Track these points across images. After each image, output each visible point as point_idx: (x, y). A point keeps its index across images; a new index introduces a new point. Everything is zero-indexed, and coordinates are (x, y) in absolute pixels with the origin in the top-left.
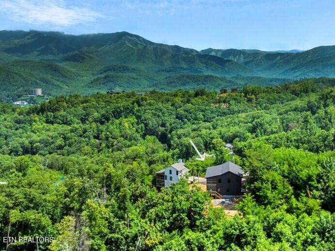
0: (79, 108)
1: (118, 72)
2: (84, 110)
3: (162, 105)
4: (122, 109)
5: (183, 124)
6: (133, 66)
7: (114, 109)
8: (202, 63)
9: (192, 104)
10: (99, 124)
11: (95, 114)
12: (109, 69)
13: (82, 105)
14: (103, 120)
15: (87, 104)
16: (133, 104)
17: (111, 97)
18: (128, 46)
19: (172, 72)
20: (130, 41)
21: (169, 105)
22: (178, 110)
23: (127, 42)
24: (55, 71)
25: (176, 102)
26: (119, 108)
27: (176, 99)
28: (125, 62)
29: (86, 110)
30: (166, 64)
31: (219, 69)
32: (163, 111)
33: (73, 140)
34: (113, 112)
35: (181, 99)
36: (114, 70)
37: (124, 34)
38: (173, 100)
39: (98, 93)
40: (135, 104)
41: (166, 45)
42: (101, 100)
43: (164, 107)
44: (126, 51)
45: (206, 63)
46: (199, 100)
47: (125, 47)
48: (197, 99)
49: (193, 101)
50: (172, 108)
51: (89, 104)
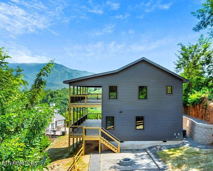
18: (55, 71)
28: (53, 81)
44: (53, 74)
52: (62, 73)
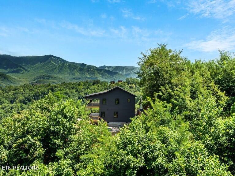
0: (10, 94)
1: (45, 79)
2: (14, 95)
3: (69, 91)
4: (40, 94)
5: (83, 103)
6: (55, 76)
7: (35, 93)
8: (99, 74)
9: (90, 89)
10: (22, 104)
11: (21, 97)
12: (40, 77)
13: (12, 92)
14: (26, 101)
15: (16, 91)
16: (48, 90)
17: (34, 87)
18: (53, 64)
19: (80, 79)
20: (54, 60)
21: (74, 91)
22: (80, 93)
23: (52, 61)
24: (4, 78)
25: (79, 89)
26: (38, 93)
27: (79, 87)
28: (50, 74)
29: (15, 95)
30: (76, 74)
31: (110, 78)
32: (69, 95)
33: (2, 115)
34: (34, 96)
35: (82, 87)
36: (43, 78)
37: (50, 56)
38: (77, 88)
39: (25, 85)
40: (50, 90)
41: (77, 63)
42: (27, 89)
43: (70, 92)
44: (51, 67)
45: (102, 74)
46: (95, 87)
47: (51, 64)
48: (94, 86)
49: (91, 87)
50: (76, 93)
51: (17, 91)
52: (60, 65)
